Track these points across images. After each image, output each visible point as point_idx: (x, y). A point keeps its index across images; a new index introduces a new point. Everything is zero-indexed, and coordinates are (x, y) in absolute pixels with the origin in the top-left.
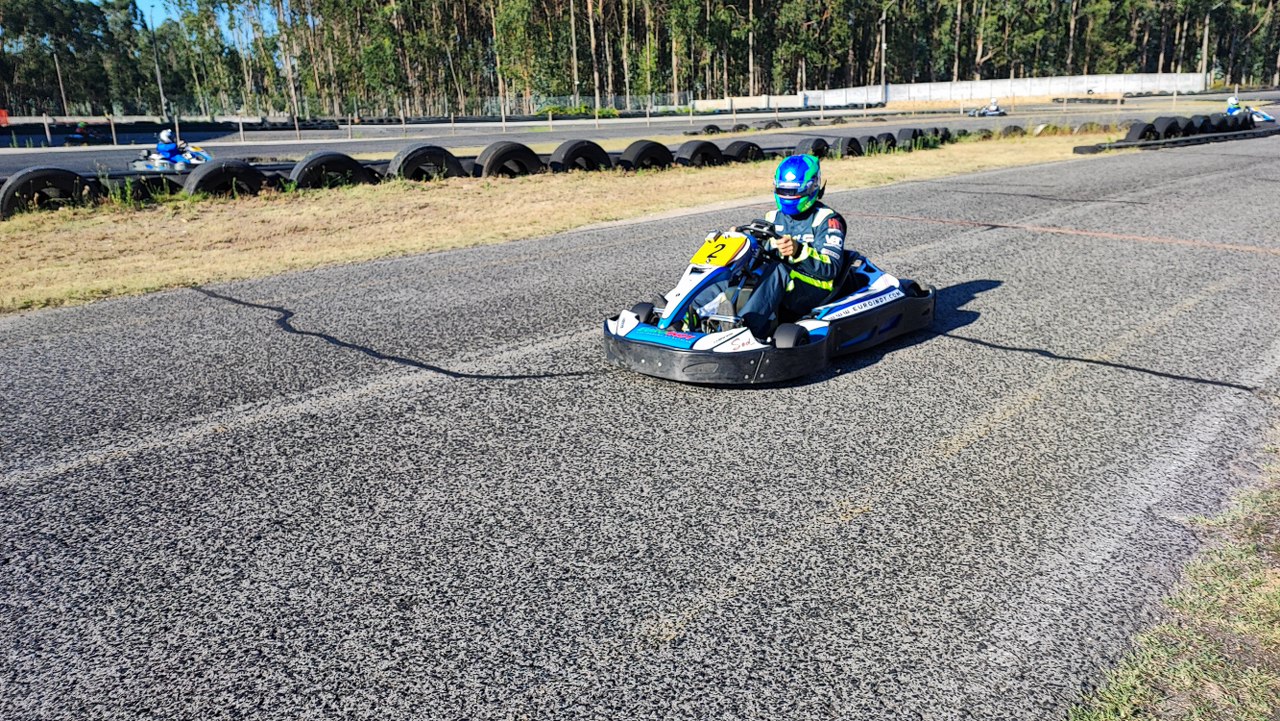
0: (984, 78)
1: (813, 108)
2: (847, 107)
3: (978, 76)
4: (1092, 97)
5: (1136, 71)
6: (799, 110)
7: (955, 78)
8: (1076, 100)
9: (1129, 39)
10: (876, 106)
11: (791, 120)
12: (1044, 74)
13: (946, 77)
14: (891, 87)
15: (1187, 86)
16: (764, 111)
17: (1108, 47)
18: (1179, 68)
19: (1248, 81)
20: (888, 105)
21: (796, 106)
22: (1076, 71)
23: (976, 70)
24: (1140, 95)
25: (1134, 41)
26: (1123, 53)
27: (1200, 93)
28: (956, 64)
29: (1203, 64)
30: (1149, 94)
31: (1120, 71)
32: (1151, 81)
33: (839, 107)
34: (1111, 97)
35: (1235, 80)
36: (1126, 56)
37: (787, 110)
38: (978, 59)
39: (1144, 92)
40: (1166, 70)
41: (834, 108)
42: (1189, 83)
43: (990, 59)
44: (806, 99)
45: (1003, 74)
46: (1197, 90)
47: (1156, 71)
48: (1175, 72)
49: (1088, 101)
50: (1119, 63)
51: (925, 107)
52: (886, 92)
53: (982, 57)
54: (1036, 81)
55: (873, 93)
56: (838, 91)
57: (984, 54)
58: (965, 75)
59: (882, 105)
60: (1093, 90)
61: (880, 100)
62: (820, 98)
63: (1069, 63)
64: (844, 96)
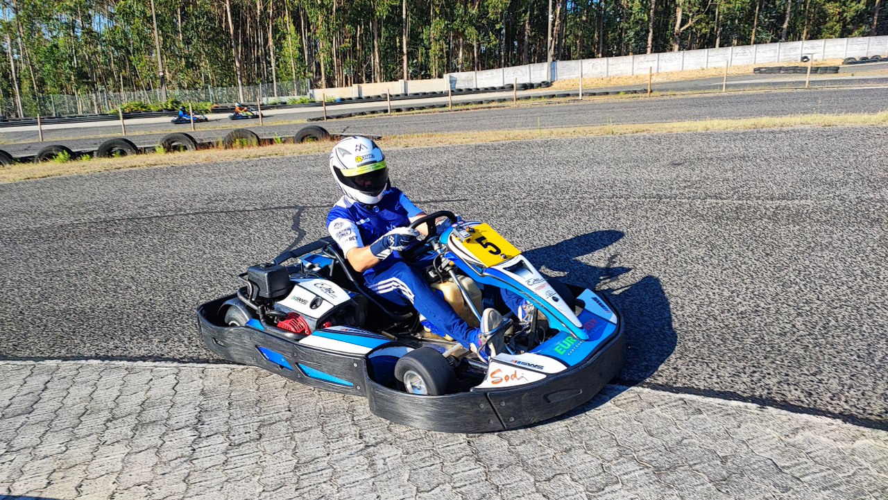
0: (682, 47)
1: (460, 92)
2: (502, 89)
3: (677, 47)
4: (808, 65)
5: (864, 34)
6: (441, 94)
7: (649, 50)
8: (780, 68)
10: (540, 85)
11: (433, 107)
12: (759, 42)
13: (641, 51)
14: (560, 64)
16: (397, 97)
17: (832, 8)
20: (555, 85)
21: (437, 90)
22: (793, 35)
23: (675, 41)
24: (864, 60)
26: (849, 15)
28: (651, 34)
31: (845, 33)
32: (880, 44)
33: (494, 89)
34: (830, 64)
36: (853, 19)
37: (425, 95)
38: (677, 28)
41: (486, 90)
43: (690, 27)
44: (452, 82)
45: (707, 42)
49: (795, 70)
50: (844, 26)
51: (602, 85)
52: (553, 69)
53: (681, 26)
54: (739, 49)
55: (536, 72)
56: (494, 71)
57: (683, 23)
58: (661, 47)
59: (548, 84)
60: (809, 57)
61: (545, 79)
62: (471, 80)
63: (785, 26)
64: (501, 77)
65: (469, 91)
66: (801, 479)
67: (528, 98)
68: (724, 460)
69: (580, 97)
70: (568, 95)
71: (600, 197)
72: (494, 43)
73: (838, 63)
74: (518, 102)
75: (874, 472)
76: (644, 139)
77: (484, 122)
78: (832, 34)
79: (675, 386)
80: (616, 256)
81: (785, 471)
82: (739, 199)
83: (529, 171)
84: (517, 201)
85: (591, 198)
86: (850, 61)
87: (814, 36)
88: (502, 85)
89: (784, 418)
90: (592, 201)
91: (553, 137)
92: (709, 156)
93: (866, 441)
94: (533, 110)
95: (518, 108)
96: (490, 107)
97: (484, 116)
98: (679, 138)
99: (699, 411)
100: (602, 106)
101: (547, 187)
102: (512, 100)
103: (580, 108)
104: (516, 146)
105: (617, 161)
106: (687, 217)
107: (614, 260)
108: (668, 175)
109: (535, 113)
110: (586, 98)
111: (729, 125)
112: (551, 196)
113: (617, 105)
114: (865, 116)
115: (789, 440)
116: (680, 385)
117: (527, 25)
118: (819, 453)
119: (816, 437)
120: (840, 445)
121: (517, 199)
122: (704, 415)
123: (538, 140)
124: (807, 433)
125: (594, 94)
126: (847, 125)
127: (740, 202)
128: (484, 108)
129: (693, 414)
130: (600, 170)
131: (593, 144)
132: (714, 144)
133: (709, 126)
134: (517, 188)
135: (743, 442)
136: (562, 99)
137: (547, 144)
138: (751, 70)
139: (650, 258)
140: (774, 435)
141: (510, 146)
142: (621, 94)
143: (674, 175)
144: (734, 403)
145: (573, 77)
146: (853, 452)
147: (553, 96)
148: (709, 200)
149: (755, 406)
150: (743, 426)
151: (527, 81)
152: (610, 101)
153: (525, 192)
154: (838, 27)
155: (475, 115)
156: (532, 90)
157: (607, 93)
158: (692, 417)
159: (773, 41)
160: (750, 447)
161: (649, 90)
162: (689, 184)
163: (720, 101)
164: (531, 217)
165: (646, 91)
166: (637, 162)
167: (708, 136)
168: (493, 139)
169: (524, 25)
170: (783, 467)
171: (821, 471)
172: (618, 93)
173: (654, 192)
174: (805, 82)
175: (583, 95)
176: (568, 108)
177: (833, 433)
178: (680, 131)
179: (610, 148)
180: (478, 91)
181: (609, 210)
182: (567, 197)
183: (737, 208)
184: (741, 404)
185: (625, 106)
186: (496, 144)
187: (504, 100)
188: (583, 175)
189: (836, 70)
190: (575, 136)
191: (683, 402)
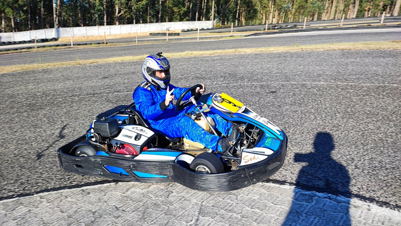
0: (120, 24)
1: (4, 44)
2: (30, 42)
3: (117, 23)
5: (188, 20)
7: (105, 24)
8: (159, 34)
9: (184, 6)
10: (51, 40)
12: (151, 22)
13: (102, 24)
14: (61, 29)
15: (207, 26)
17: (176, 9)
18: (204, 18)
19: (227, 24)
20: (60, 40)
22: (163, 20)
23: (116, 20)
24: (188, 31)
25: (186, 7)
26: (182, 12)
27: (212, 29)
29: (212, 17)
30: (192, 30)
31: (181, 20)
32: (193, 24)
33: (25, 42)
34: (177, 32)
35: (223, 23)
36: (183, 14)
38: (116, 15)
39: (190, 29)
40: (199, 19)
41: (20, 43)
42: (207, 25)
43: (121, 15)
45: (130, 22)
46: (210, 27)
47: (195, 20)
48: (202, 20)
49: (164, 34)
50: (180, 17)
51: (84, 40)
52: (58, 32)
53: (119, 13)
54: (143, 25)
55: (49, 33)
56: (24, 32)
57: (119, 12)
58: (111, 23)
59: (56, 39)
60: (170, 29)
61: (54, 37)
62: (11, 37)
63: (160, 16)
64: (29, 35)
65: (10, 43)
66: (126, 210)
67: (44, 47)
68: (94, 213)
69: (72, 46)
70: (66, 45)
71: (65, 97)
72: (23, 17)
73: (179, 32)
74: (39, 49)
75: (153, 198)
76: (94, 67)
77: (16, 60)
78: (176, 20)
79: (81, 184)
80: (66, 126)
81: (120, 209)
82: (127, 92)
83: (31, 86)
84: (19, 104)
85: (60, 98)
86: (183, 31)
87: (171, 20)
88: (29, 40)
89: (124, 186)
90: (60, 99)
91: (49, 67)
92: (120, 73)
93: (154, 186)
94: (46, 53)
95: (37, 52)
96: (21, 52)
97: (16, 57)
98: (109, 65)
99: (89, 193)
100: (82, 51)
101: (38, 94)
102: (34, 47)
103: (71, 51)
104: (27, 73)
105: (78, 78)
106: (104, 102)
107: (65, 128)
108: (100, 83)
109: (47, 54)
110: (76, 46)
111: (132, 59)
112: (40, 99)
113: (90, 50)
114: (180, 53)
115: (125, 195)
116: (83, 183)
117: (42, 9)
118: (135, 197)
119: (135, 190)
120: (143, 191)
121: (20, 102)
122: (91, 195)
123: (40, 69)
124: (133, 189)
125: (80, 45)
126: (174, 57)
127: (127, 93)
128: (17, 52)
129: (86, 195)
130: (69, 83)
131: (68, 70)
132: (123, 67)
133: (124, 59)
134: (21, 96)
135: (105, 202)
136: (63, 47)
137: (45, 71)
138: (149, 34)
139: (83, 124)
140: (119, 194)
141: (23, 73)
142: (93, 44)
143: (103, 83)
144: (105, 185)
145: (69, 36)
146: (148, 192)
147: (58, 45)
148: (115, 93)
149: (114, 183)
150: (107, 194)
151: (44, 37)
152: (86, 48)
153: (24, 98)
154: (178, 17)
155: (11, 56)
156: (47, 42)
157: (86, 44)
158: (85, 197)
159: (156, 22)
160: (108, 203)
161: (105, 43)
162: (109, 86)
163: (134, 48)
164: (25, 111)
165: (103, 43)
166: (89, 78)
167: (122, 64)
168: (14, 70)
169: (40, 9)
170: (119, 208)
171: (134, 204)
172: (91, 44)
173: (92, 92)
174: (166, 39)
175: (73, 45)
176: (65, 52)
177: (142, 187)
178: (111, 62)
179: (76, 72)
180: (15, 43)
181: (68, 103)
182: (48, 98)
183: (125, 96)
184: (108, 184)
185: (93, 50)
186: (15, 73)
187: (30, 48)
188: (59, 86)
189: (178, 34)
190: (60, 67)
191: (82, 191)
